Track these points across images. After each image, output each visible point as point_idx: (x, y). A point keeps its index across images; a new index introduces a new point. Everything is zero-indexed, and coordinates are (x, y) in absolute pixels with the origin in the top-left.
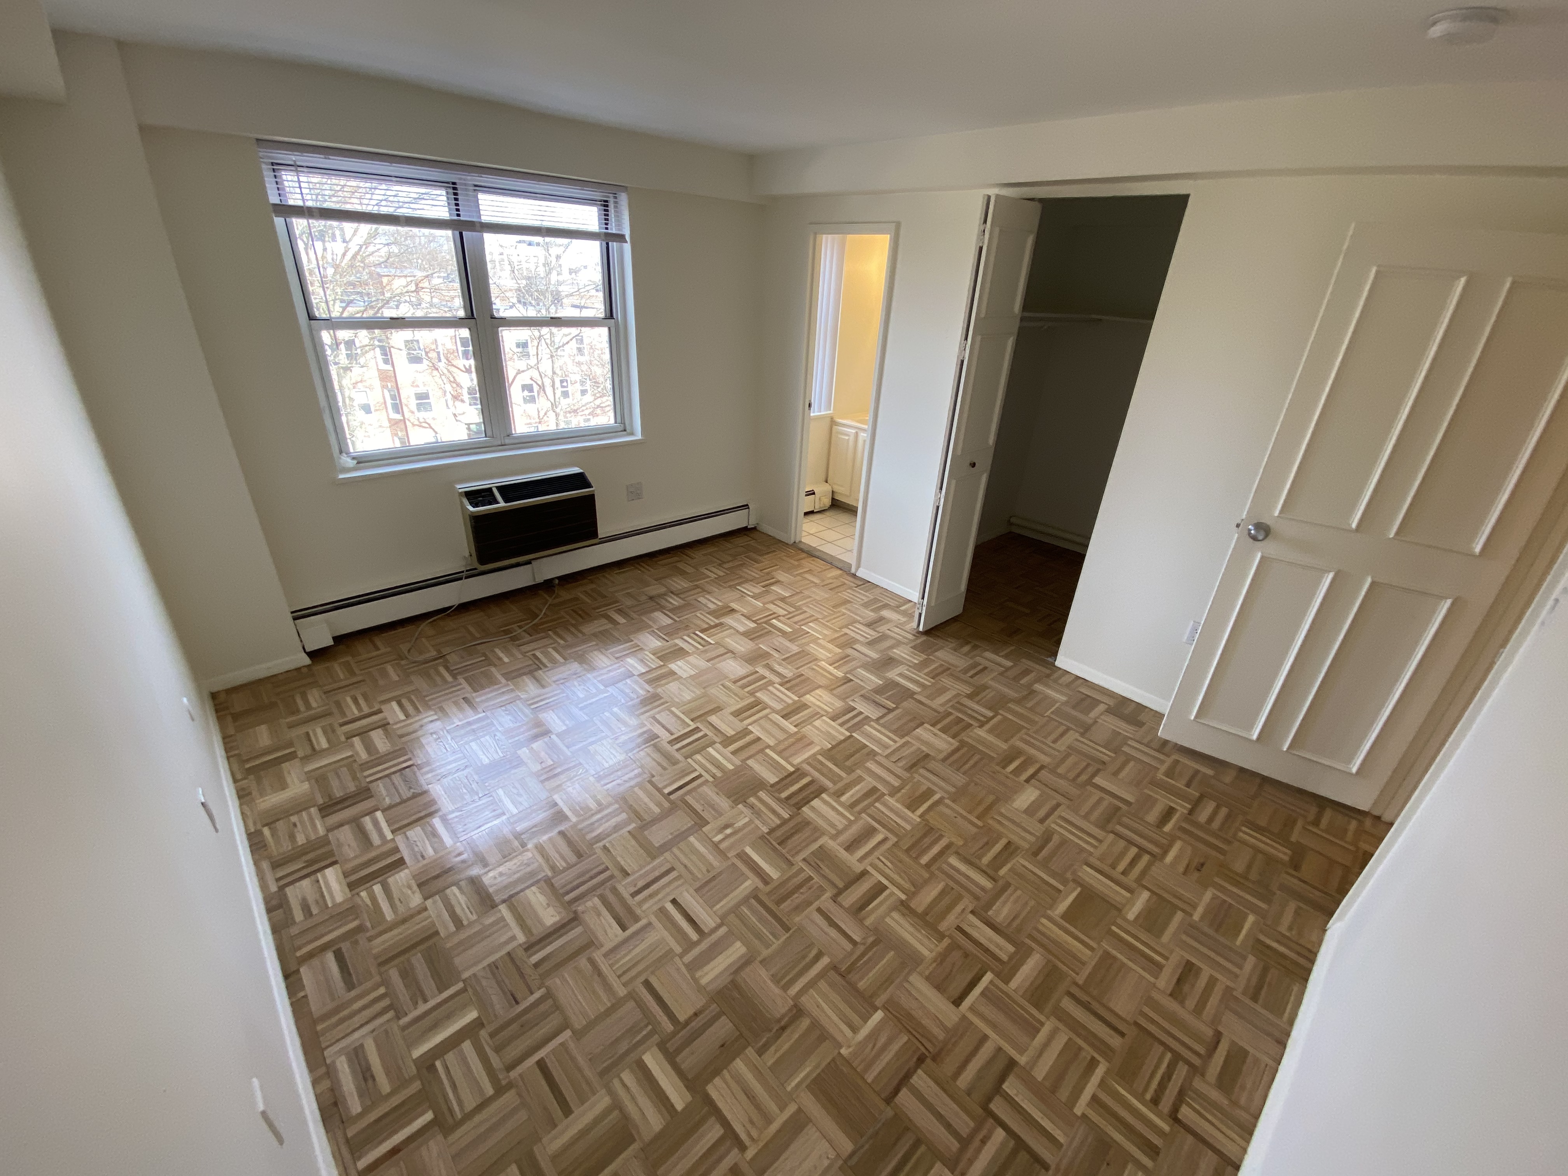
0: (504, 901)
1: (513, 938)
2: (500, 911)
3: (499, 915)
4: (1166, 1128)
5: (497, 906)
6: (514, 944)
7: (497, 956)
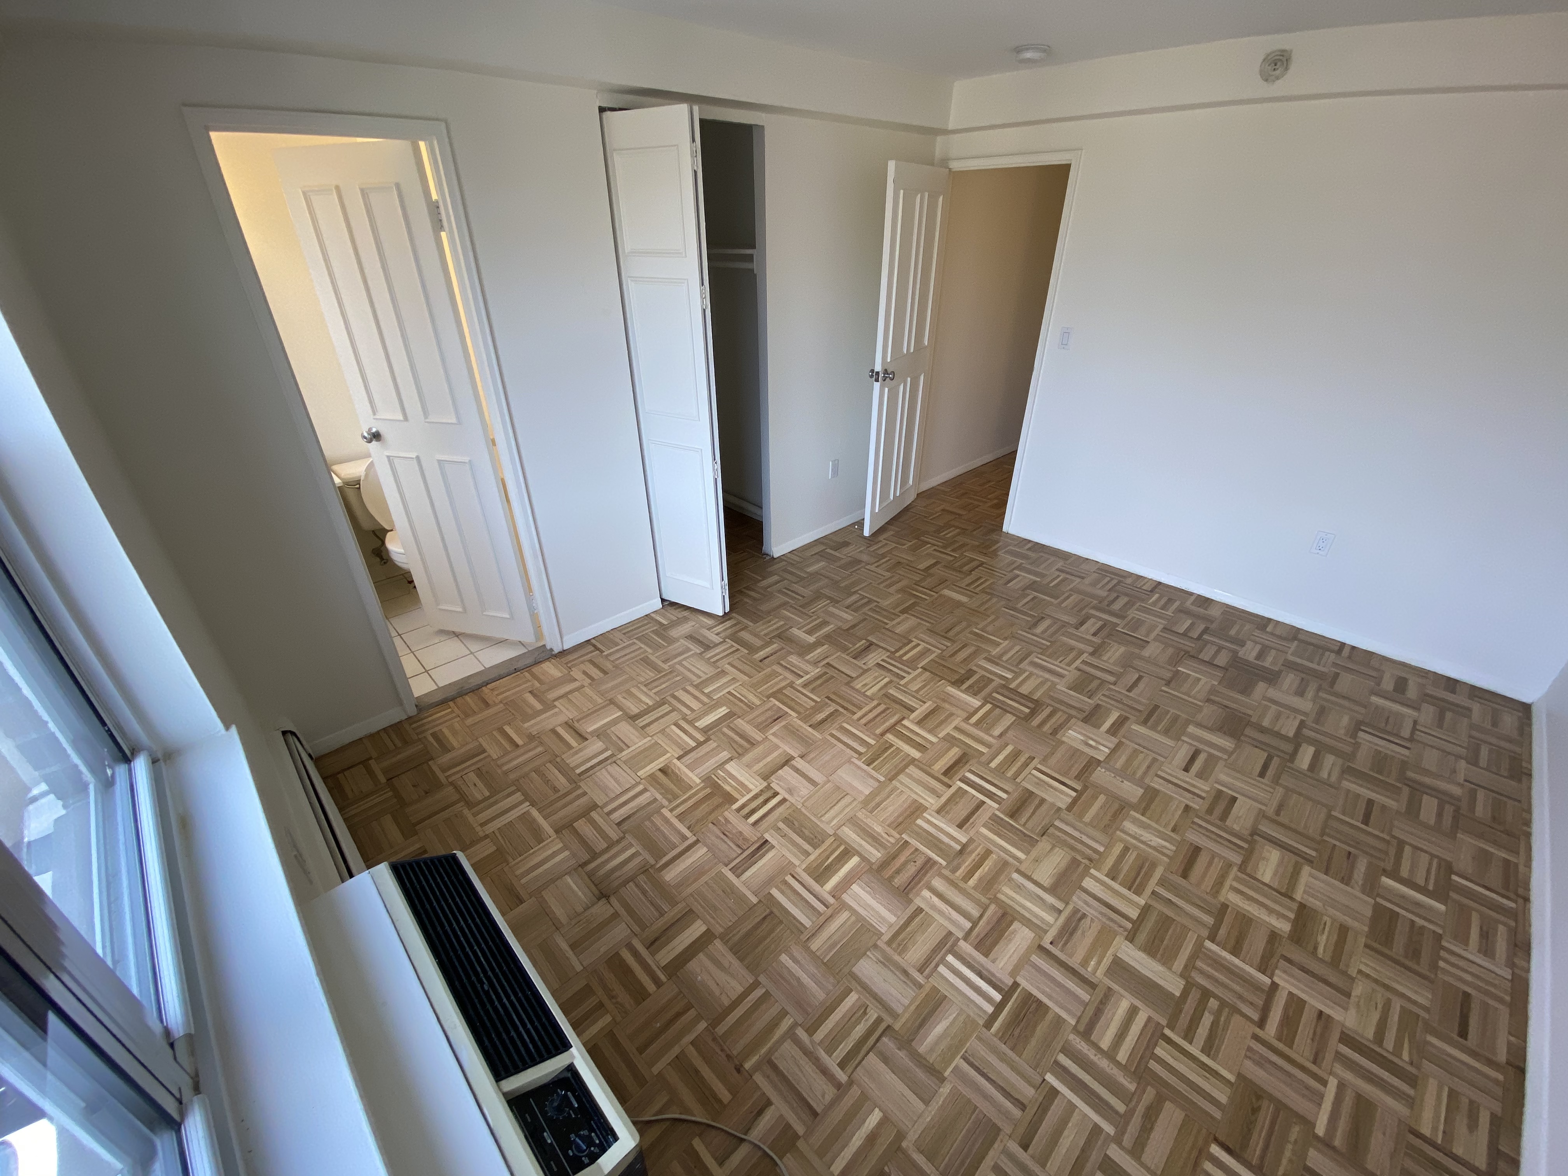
0: (1292, 899)
1: (1311, 875)
2: (1302, 898)
3: (1305, 896)
4: (1157, 595)
5: (1301, 903)
6: (1314, 871)
7: (1337, 883)
